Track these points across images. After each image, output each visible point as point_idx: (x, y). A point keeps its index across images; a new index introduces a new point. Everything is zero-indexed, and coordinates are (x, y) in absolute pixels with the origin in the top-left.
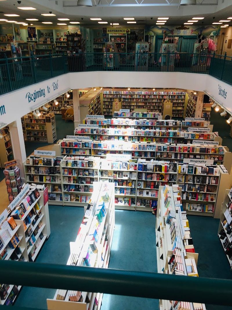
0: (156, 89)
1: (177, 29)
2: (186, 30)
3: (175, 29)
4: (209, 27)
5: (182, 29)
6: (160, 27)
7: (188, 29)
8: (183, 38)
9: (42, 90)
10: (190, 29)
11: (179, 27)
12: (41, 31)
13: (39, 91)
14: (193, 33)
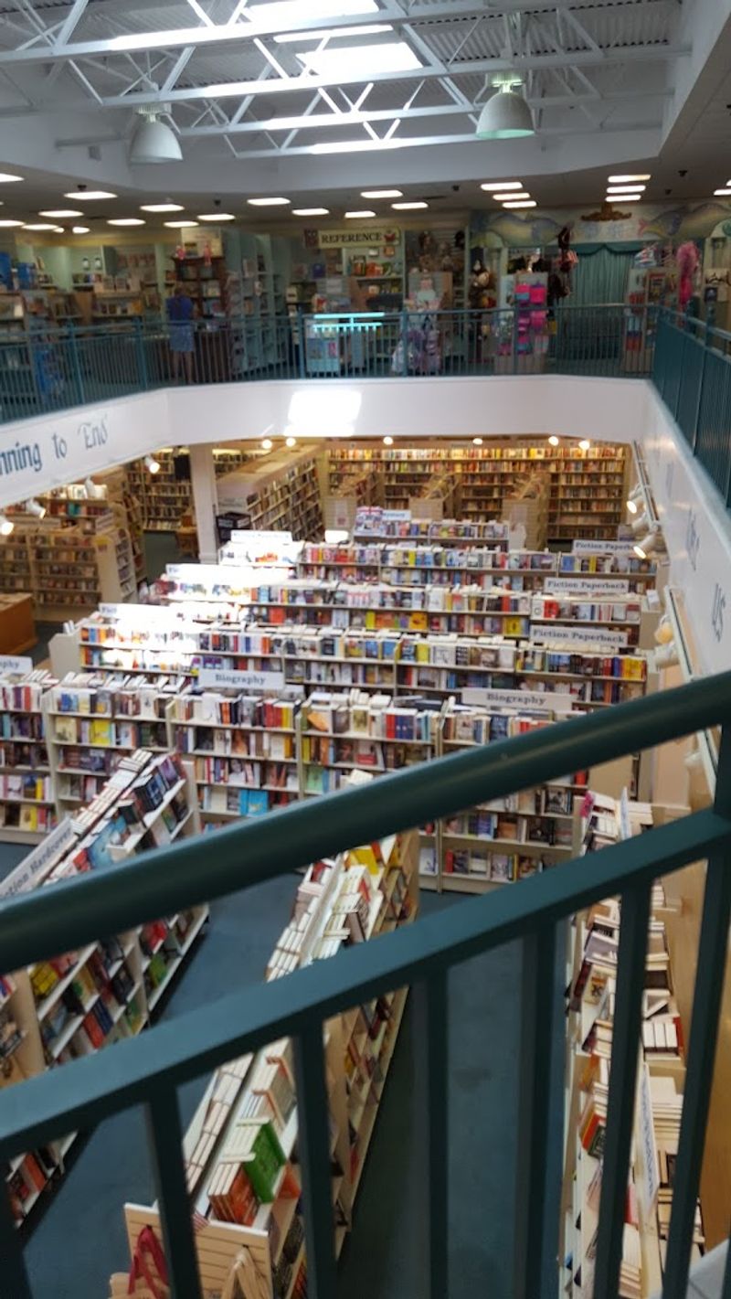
0: (485, 438)
1: (584, 218)
2: (618, 222)
3: (578, 221)
4: (706, 205)
5: (604, 219)
6: (523, 216)
7: (628, 216)
8: (611, 252)
9: (28, 448)
10: (635, 218)
11: (592, 211)
12: (117, 249)
13: (13, 452)
14: (645, 233)
